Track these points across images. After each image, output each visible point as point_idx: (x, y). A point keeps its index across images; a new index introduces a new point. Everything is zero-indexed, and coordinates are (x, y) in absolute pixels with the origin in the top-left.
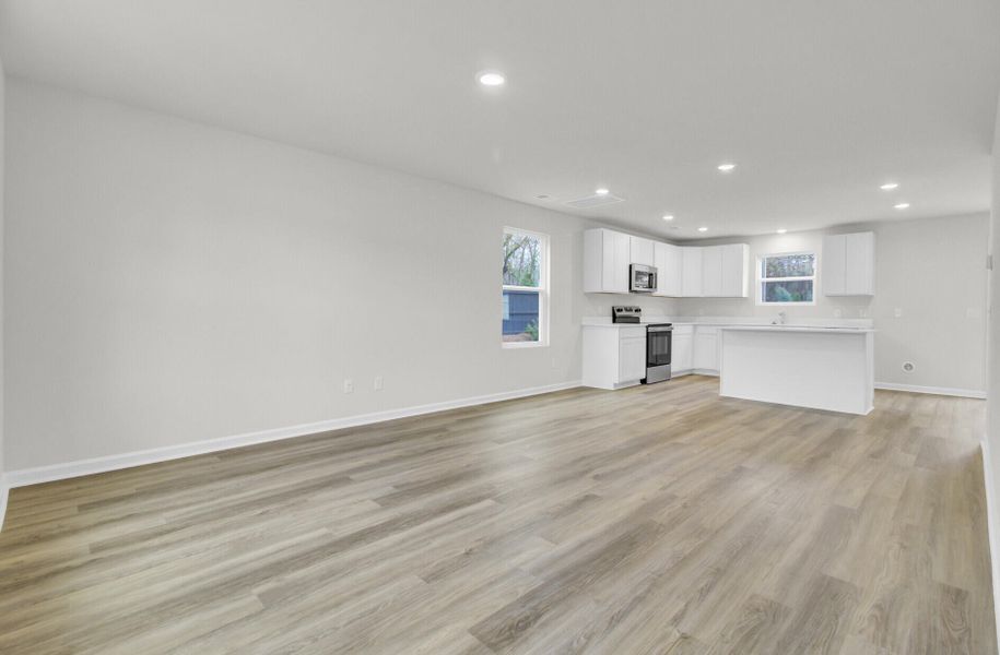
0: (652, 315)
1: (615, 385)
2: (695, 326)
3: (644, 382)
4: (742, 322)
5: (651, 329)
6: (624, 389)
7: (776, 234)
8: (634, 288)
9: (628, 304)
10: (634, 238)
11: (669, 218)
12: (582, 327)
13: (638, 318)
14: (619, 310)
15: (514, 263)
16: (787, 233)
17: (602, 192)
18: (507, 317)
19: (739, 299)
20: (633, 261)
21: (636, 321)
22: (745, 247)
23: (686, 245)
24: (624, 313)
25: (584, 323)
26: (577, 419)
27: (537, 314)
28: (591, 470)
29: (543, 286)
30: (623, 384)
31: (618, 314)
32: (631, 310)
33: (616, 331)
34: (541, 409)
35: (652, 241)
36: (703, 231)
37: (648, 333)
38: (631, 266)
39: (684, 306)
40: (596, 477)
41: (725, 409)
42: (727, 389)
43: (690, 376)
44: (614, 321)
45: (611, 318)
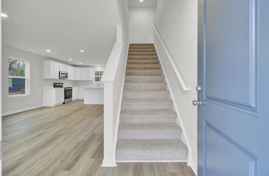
0: (66, 85)
1: (54, 105)
2: (79, 88)
3: (64, 103)
4: (90, 86)
5: (66, 89)
6: (57, 106)
7: (97, 66)
8: (61, 78)
9: (59, 82)
10: (60, 64)
11: (70, 60)
12: (43, 89)
13: (62, 86)
14: (56, 84)
15: (14, 66)
16: (100, 66)
17: (49, 51)
18: (11, 86)
19: (89, 81)
20: (60, 70)
21: (62, 87)
22: (91, 69)
23: (76, 67)
24: (58, 85)
25: (43, 88)
26: (40, 116)
27: (25, 85)
28: (43, 127)
29: (27, 76)
30: (57, 104)
31: (55, 85)
32: (60, 84)
33: (55, 90)
34: (26, 115)
35: (66, 65)
36: (80, 64)
37: (65, 90)
38: (59, 72)
39: (76, 83)
40: (45, 129)
41: (84, 107)
42: (86, 103)
43: (78, 100)
44: (54, 87)
45: (53, 86)
